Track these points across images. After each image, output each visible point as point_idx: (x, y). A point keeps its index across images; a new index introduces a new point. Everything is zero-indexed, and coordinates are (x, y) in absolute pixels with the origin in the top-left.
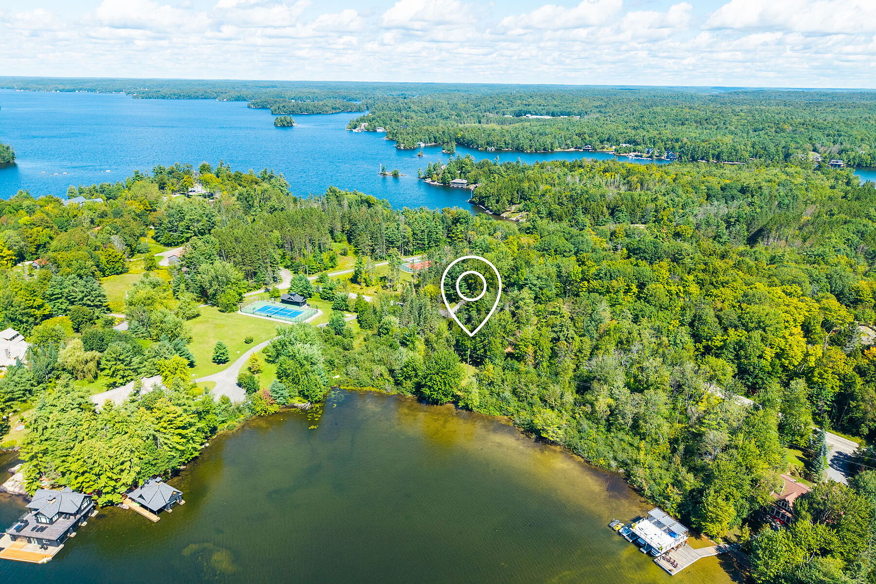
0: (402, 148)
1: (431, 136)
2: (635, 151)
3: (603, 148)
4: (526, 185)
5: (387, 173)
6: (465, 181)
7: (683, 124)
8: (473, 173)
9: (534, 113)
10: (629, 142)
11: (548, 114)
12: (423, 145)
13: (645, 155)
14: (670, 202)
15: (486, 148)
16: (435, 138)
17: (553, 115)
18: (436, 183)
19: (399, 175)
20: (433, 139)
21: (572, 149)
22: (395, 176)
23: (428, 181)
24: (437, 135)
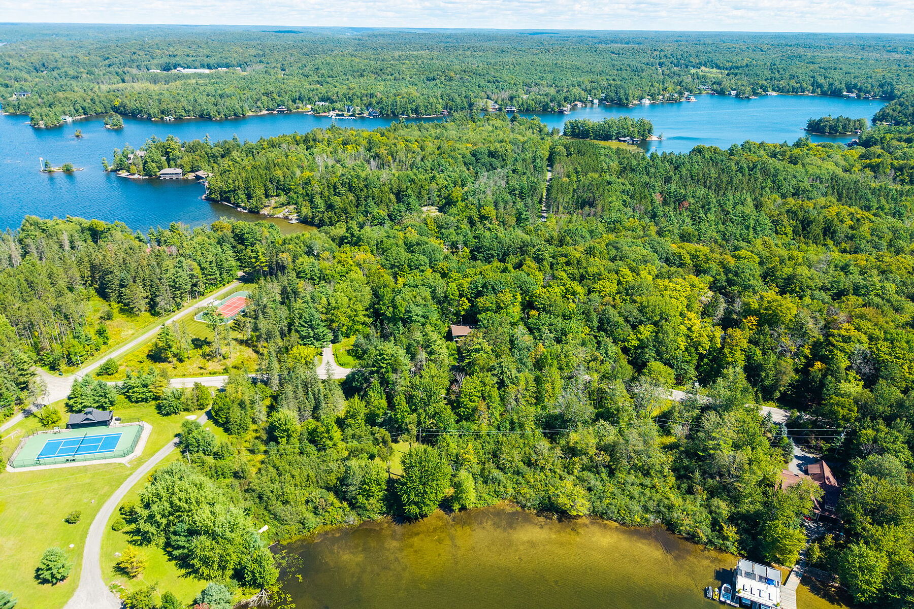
0: (43, 126)
1: (78, 106)
2: (334, 110)
3: (298, 108)
4: (279, 173)
5: (52, 169)
6: (179, 171)
7: (362, 76)
8: (186, 159)
9: (186, 66)
10: (323, 100)
11: (203, 66)
12: (69, 120)
13: (346, 113)
14: (448, 179)
15: (162, 118)
16: (83, 109)
17: (209, 67)
18: (136, 176)
19: (74, 169)
20: (81, 111)
21: (264, 112)
22: (68, 172)
23: (124, 174)
24: (86, 104)
